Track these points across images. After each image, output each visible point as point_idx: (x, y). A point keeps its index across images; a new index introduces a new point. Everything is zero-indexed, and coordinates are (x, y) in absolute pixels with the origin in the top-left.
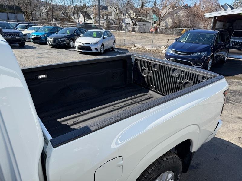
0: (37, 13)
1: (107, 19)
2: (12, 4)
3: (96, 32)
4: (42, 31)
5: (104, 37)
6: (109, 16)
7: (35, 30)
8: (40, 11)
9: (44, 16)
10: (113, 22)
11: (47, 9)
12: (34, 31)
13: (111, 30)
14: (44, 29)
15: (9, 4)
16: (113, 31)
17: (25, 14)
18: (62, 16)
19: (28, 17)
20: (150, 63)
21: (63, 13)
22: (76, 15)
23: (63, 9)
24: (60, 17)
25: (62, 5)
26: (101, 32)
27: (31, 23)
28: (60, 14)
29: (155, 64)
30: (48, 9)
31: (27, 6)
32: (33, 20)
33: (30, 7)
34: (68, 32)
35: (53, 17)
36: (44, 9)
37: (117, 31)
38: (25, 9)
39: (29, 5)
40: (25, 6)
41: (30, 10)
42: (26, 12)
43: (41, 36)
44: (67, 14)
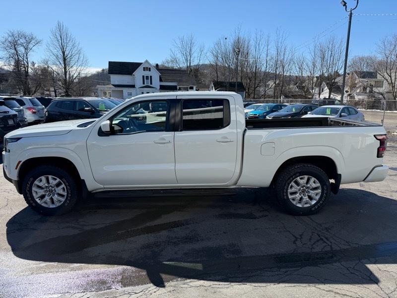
0: (262, 89)
1: (371, 91)
2: (234, 80)
3: (331, 108)
4: (262, 110)
5: (340, 114)
6: (374, 88)
7: (254, 109)
8: (266, 86)
9: (270, 92)
10: (381, 96)
11: (275, 83)
12: (252, 110)
13: (377, 109)
14: (265, 107)
15: (231, 81)
16: (379, 111)
17: (247, 91)
18: (295, 91)
19: (249, 95)
20: (340, 122)
21: (297, 87)
22: (317, 89)
23: (299, 81)
24: (293, 93)
25: (297, 75)
26: (338, 108)
27: (251, 101)
28: (293, 88)
29: (343, 123)
30: (277, 82)
31: (250, 81)
32: (254, 98)
33: (254, 82)
34: (294, 110)
35: (282, 93)
36: (271, 83)
37: (389, 111)
38: (248, 85)
39: (253, 79)
40: (248, 81)
41: (253, 86)
42: (248, 88)
43: (259, 116)
44: (304, 87)
